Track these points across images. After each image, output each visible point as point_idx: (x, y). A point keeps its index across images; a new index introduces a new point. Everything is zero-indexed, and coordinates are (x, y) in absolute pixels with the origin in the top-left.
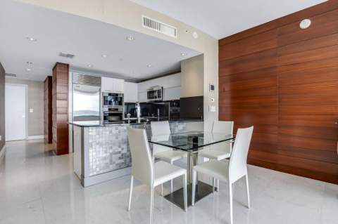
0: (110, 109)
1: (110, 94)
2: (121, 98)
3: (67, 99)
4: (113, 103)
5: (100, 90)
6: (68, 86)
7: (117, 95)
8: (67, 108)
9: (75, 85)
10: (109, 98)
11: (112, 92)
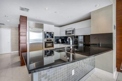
0: (47, 40)
1: (47, 33)
2: (53, 34)
3: (26, 36)
4: (49, 37)
5: (43, 30)
6: (26, 28)
7: (51, 33)
8: (26, 40)
9: (30, 28)
10: (47, 35)
11: (48, 31)
